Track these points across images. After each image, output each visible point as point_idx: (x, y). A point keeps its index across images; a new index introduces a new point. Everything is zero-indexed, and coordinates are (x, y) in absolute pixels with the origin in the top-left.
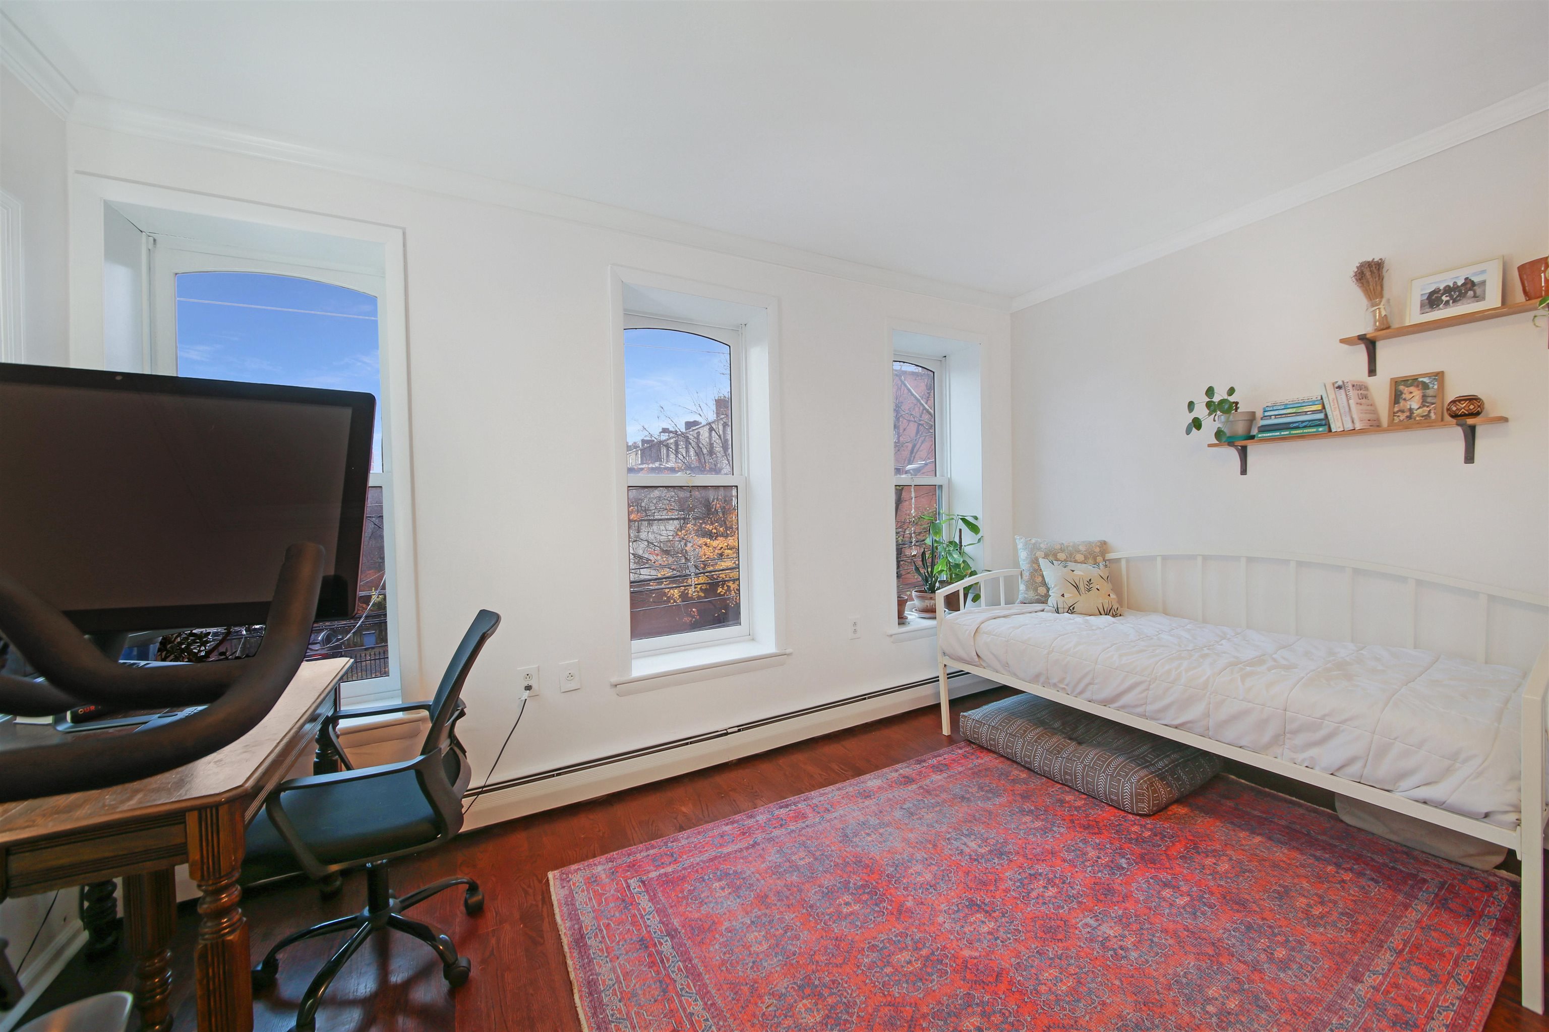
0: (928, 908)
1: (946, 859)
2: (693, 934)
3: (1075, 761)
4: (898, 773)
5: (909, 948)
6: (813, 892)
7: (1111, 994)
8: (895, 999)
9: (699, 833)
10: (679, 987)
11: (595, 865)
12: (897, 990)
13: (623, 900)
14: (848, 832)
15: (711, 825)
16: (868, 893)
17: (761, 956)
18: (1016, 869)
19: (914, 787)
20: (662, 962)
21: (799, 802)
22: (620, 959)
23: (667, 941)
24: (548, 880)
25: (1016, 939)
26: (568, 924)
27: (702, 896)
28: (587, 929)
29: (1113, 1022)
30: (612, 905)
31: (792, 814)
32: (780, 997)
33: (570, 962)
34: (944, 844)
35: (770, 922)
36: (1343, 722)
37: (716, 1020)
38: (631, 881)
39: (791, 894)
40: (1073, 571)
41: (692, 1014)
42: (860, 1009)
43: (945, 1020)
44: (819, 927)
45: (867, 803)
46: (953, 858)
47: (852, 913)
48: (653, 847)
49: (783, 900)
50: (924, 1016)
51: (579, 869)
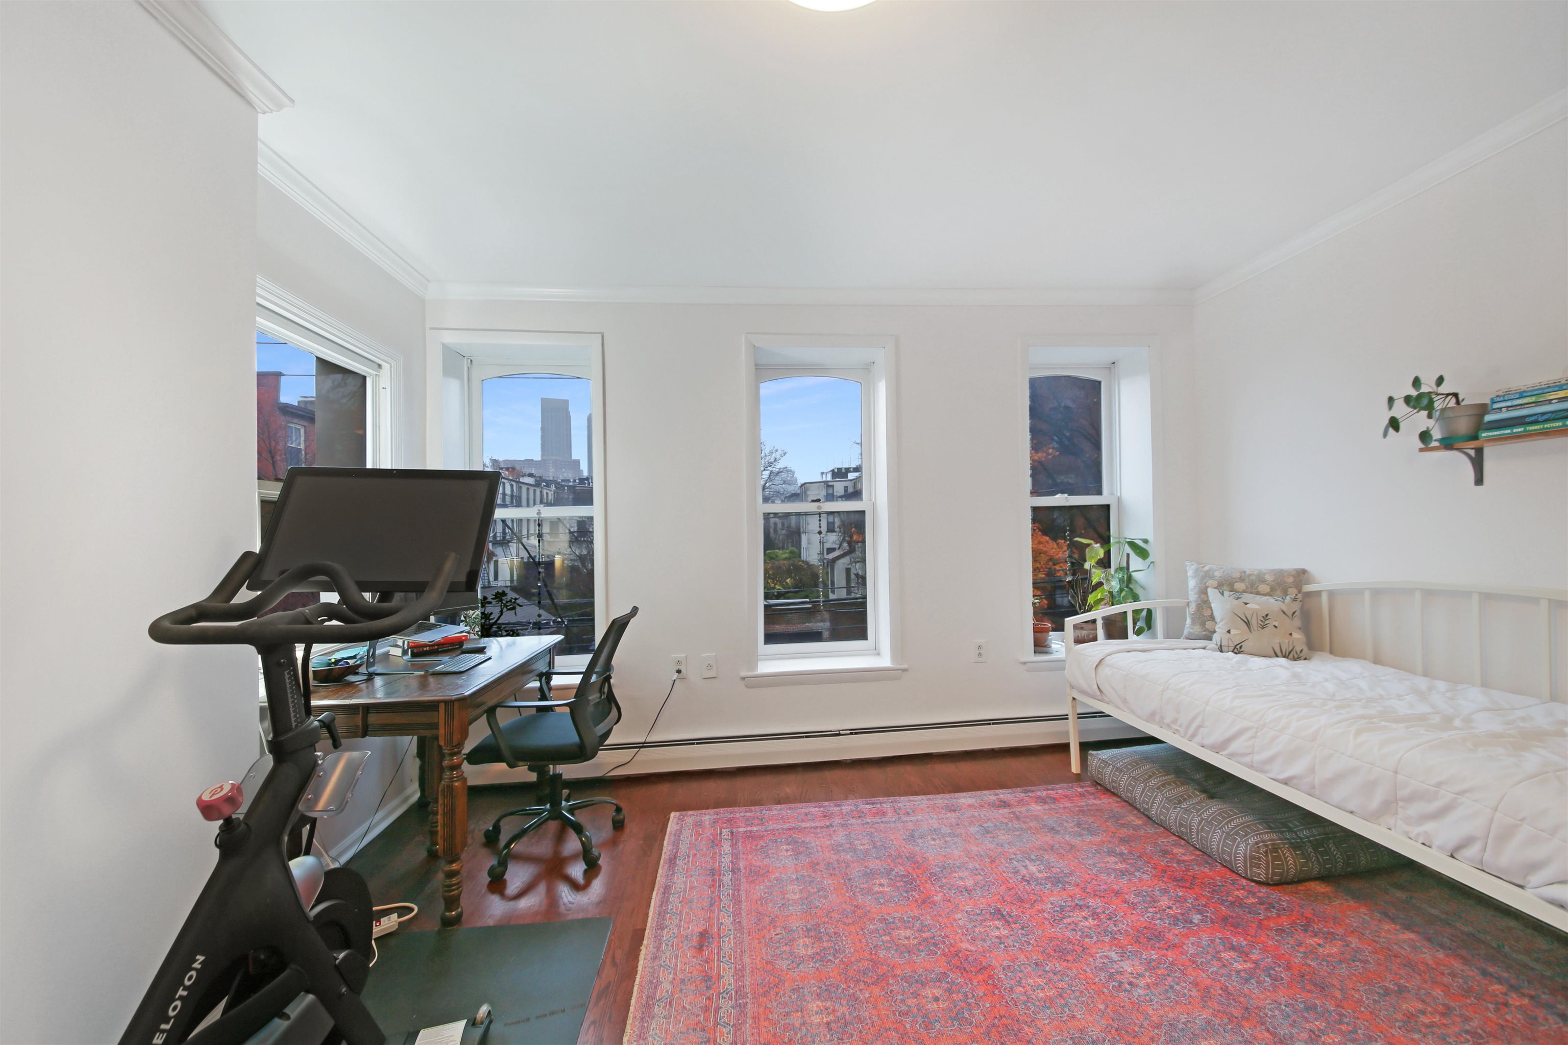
0: (952, 905)
1: (997, 874)
2: (749, 875)
3: (1192, 812)
4: (998, 797)
5: (915, 928)
6: (858, 869)
7: (1086, 1012)
8: (878, 958)
9: (790, 809)
10: (722, 904)
11: (705, 814)
12: (884, 953)
13: (713, 842)
14: (916, 834)
15: (803, 804)
16: (905, 882)
17: (791, 902)
18: (1064, 897)
19: (1006, 811)
20: (719, 886)
21: (885, 803)
22: (693, 877)
23: (729, 874)
24: (669, 818)
25: (1021, 948)
26: (670, 847)
27: (770, 852)
28: (680, 854)
29: (1071, 1032)
30: (704, 842)
31: (874, 810)
32: (789, 931)
33: (660, 871)
34: (1003, 861)
35: (810, 882)
36: (1462, 793)
37: (736, 932)
38: (724, 831)
39: (838, 867)
40: (1246, 604)
41: (722, 924)
42: (845, 957)
43: (910, 985)
44: (847, 895)
45: (949, 815)
46: (1005, 875)
47: (881, 892)
48: (751, 811)
49: (829, 870)
50: (894, 976)
51: (693, 815)
